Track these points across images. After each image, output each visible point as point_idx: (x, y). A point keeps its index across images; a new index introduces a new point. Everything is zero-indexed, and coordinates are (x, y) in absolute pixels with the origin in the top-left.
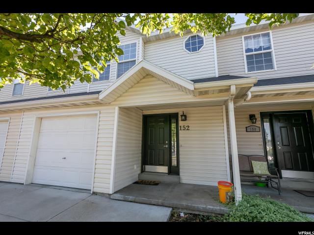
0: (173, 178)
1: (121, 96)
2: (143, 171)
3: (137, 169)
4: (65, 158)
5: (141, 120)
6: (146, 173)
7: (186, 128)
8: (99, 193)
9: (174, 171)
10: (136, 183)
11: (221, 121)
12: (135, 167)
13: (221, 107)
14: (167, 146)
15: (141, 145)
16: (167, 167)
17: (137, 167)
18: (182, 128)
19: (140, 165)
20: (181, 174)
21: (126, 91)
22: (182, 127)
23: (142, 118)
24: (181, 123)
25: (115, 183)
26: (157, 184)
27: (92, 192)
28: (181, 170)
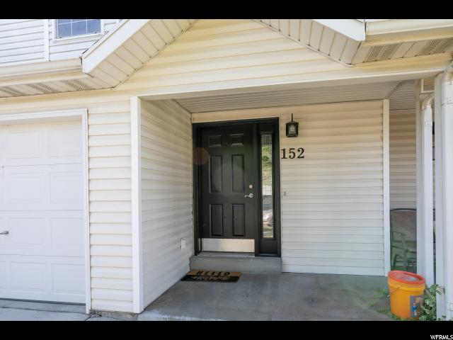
0: (266, 264)
1: (143, 66)
2: (198, 250)
3: (187, 247)
4: (7, 233)
5: (190, 137)
6: (205, 255)
7: (297, 154)
8: (108, 312)
9: (269, 248)
10: (187, 278)
11: (378, 136)
12: (183, 244)
13: (379, 103)
14: (251, 196)
15: (191, 195)
16: (253, 241)
17: (187, 244)
18: (287, 155)
19: (192, 238)
20: (284, 254)
21: (158, 53)
22: (287, 152)
23: (190, 130)
24: (285, 142)
25: (144, 287)
26: (234, 279)
27: (88, 312)
28: (284, 247)
